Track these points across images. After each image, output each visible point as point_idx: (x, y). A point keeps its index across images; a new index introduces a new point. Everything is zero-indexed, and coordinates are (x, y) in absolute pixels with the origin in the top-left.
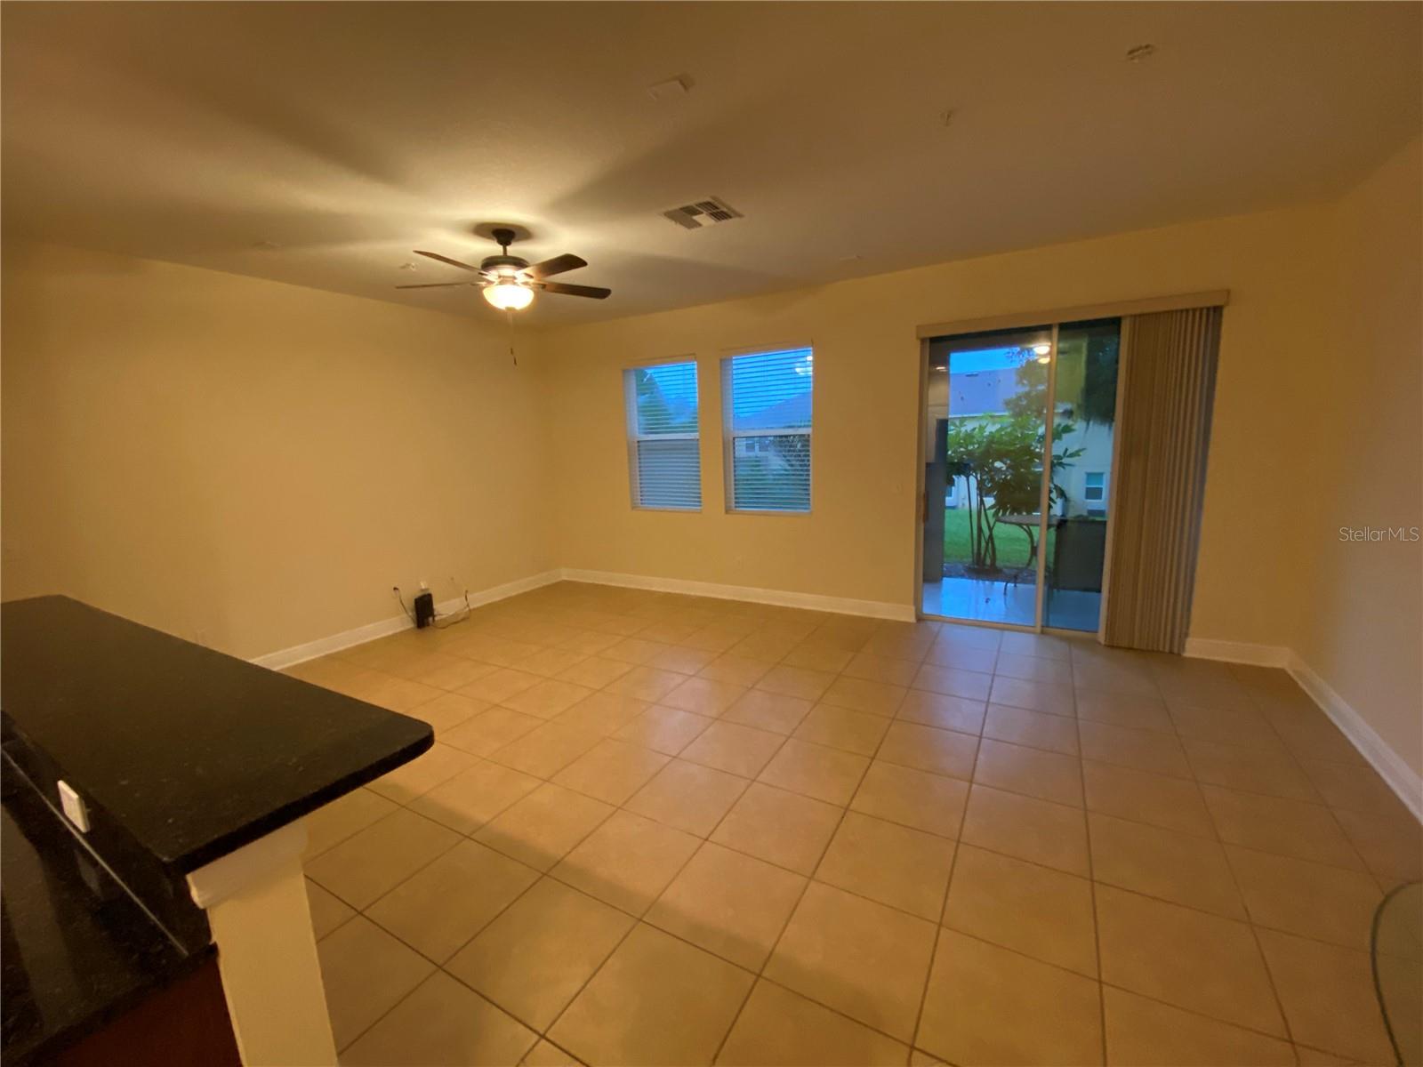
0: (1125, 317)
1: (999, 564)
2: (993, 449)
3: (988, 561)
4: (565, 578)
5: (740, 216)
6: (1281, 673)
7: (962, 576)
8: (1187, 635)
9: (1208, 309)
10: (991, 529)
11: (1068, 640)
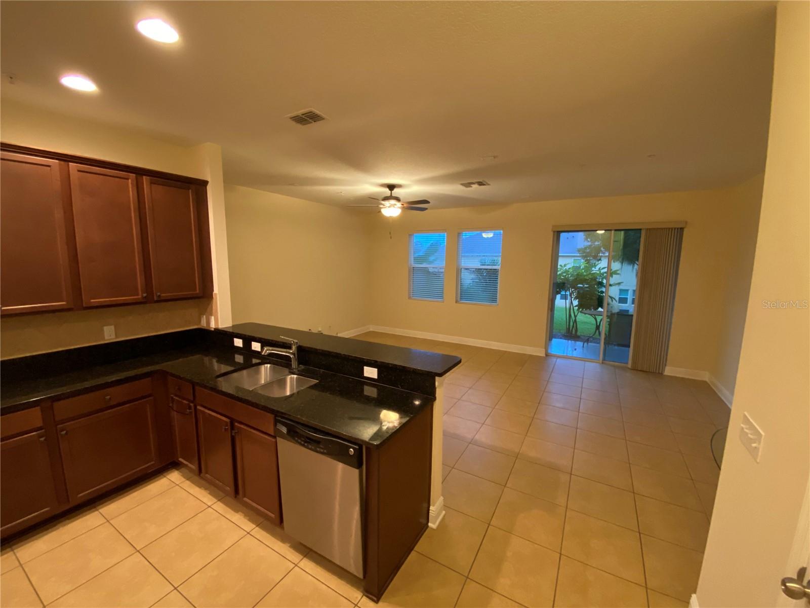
0: (644, 229)
1: (579, 334)
2: (579, 279)
3: (574, 332)
4: (371, 330)
5: (489, 185)
6: (705, 382)
7: (561, 338)
8: (665, 365)
9: (678, 229)
10: (575, 316)
11: (614, 366)
